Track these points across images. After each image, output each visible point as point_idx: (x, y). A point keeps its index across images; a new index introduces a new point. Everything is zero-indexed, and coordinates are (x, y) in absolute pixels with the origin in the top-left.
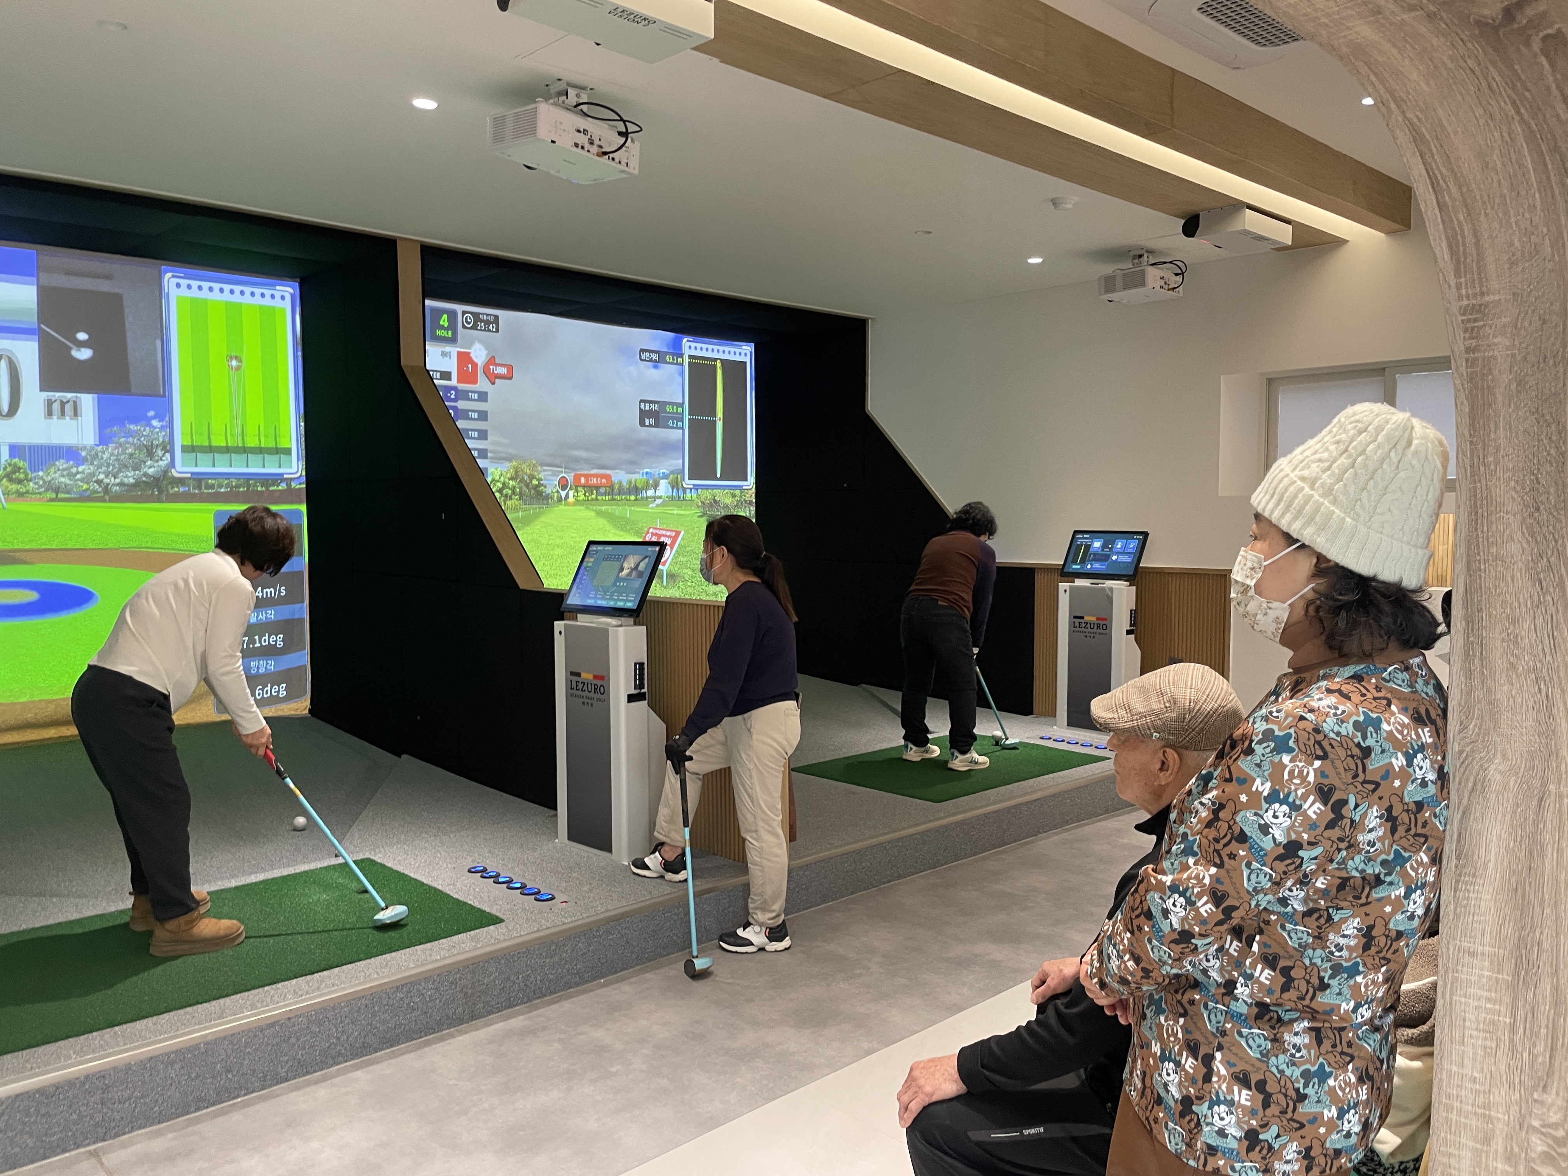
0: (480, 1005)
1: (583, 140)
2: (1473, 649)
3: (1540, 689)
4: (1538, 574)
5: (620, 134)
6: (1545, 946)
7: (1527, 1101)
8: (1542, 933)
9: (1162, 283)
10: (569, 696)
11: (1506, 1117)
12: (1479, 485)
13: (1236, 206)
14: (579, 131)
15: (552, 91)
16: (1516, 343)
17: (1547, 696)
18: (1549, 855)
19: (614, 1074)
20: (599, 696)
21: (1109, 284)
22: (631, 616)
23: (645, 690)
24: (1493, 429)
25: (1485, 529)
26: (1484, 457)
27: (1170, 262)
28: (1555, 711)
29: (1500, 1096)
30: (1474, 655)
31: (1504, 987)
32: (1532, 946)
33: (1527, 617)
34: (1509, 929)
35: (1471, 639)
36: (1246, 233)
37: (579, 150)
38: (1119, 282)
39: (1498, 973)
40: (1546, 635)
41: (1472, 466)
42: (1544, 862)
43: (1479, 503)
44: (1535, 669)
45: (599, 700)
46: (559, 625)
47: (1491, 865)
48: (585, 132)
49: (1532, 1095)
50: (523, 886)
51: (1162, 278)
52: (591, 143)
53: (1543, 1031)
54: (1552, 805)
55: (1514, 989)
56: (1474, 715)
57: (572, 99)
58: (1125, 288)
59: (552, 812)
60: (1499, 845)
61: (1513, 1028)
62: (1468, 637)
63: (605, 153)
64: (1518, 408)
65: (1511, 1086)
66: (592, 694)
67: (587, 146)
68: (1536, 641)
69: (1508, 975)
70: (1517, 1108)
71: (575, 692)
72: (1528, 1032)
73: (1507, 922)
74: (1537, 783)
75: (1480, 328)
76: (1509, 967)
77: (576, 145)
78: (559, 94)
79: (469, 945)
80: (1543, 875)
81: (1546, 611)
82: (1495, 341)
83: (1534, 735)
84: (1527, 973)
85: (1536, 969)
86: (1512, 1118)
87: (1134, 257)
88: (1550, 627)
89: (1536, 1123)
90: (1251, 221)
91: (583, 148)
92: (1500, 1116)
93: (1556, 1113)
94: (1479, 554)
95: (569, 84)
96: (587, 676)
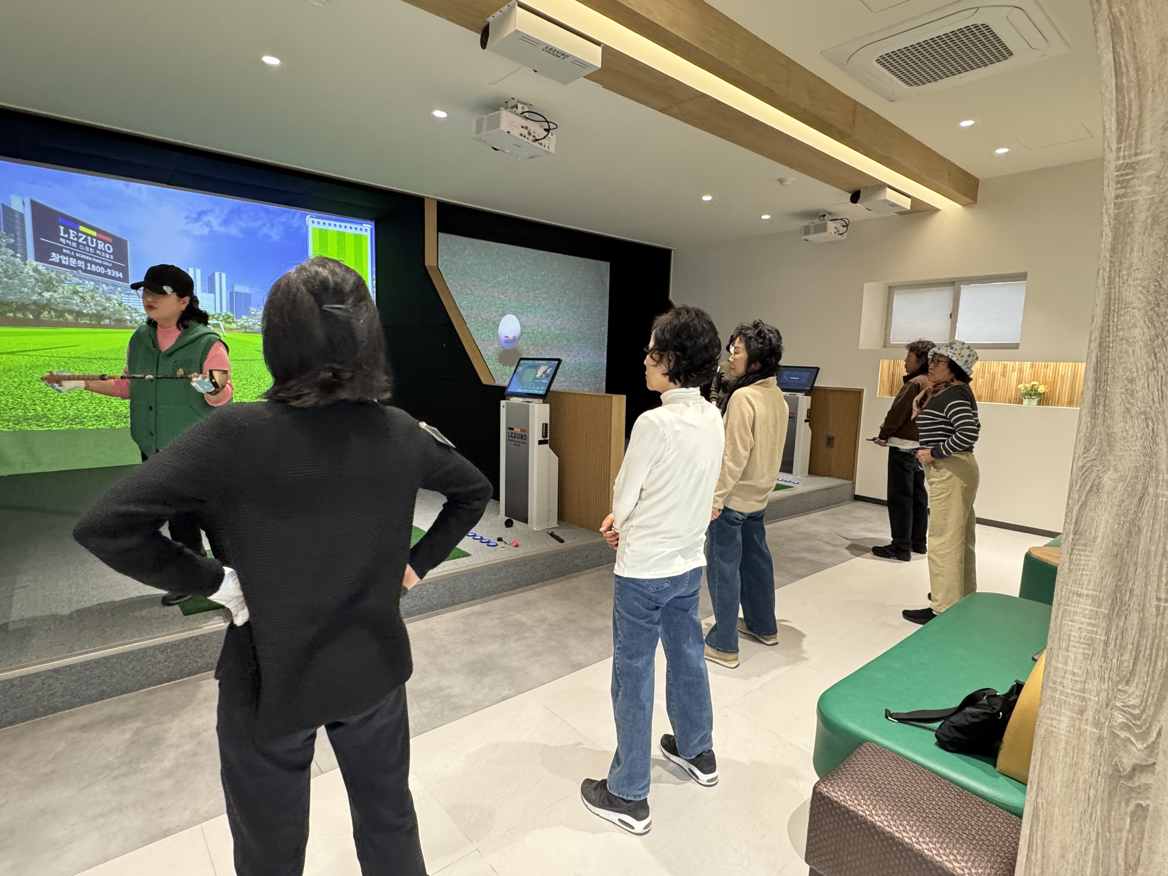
0: (457, 598)
1: (525, 132)
2: (1099, 399)
3: (1148, 425)
4: (1154, 349)
5: (545, 130)
6: (1135, 592)
7: (1113, 690)
8: (1134, 584)
9: (835, 230)
10: (508, 440)
11: (1097, 699)
12: (1113, 290)
13: (882, 186)
14: (523, 127)
15: (509, 106)
16: (1157, 189)
17: (1153, 429)
18: (1144, 534)
19: (527, 638)
20: (523, 441)
21: (807, 231)
22: (541, 398)
23: (548, 438)
24: (1129, 252)
25: (1116, 320)
26: (1119, 271)
27: (841, 219)
28: (1158, 440)
29: (1093, 685)
30: (1099, 403)
31: (1101, 617)
32: (1126, 591)
33: (1142, 377)
34: (1109, 581)
35: (1098, 393)
36: (886, 201)
37: (522, 138)
38: (812, 230)
39: (1098, 607)
40: (1156, 390)
41: (1109, 278)
42: (1139, 539)
43: (1112, 302)
44: (1145, 413)
45: (523, 443)
46: (503, 403)
47: (1099, 539)
48: (526, 128)
49: (1117, 686)
50: (482, 538)
51: (836, 228)
52: (529, 134)
53: (1130, 647)
54: (1149, 502)
55: (1109, 619)
56: (1095, 442)
57: (520, 110)
58: (815, 233)
59: (497, 502)
60: (1106, 527)
61: (1106, 644)
62: (1096, 391)
63: (537, 140)
64: (1150, 235)
65: (1102, 679)
66: (520, 440)
67: (527, 136)
68: (1147, 394)
69: (1105, 609)
70: (1105, 694)
71: (511, 438)
72: (1118, 647)
73: (1108, 576)
74: (1139, 487)
75: (1129, 180)
76: (1107, 604)
77: (521, 135)
78: (513, 107)
79: (453, 567)
80: (1138, 547)
81: (1158, 374)
82: (1140, 188)
83: (1140, 456)
84: (1120, 608)
85: (1127, 606)
86: (1101, 699)
87: (821, 216)
88: (1159, 384)
89: (1119, 704)
90: (890, 195)
91: (525, 137)
92: (1091, 697)
93: (1134, 699)
94: (1109, 336)
95: (519, 102)
96: (517, 430)
